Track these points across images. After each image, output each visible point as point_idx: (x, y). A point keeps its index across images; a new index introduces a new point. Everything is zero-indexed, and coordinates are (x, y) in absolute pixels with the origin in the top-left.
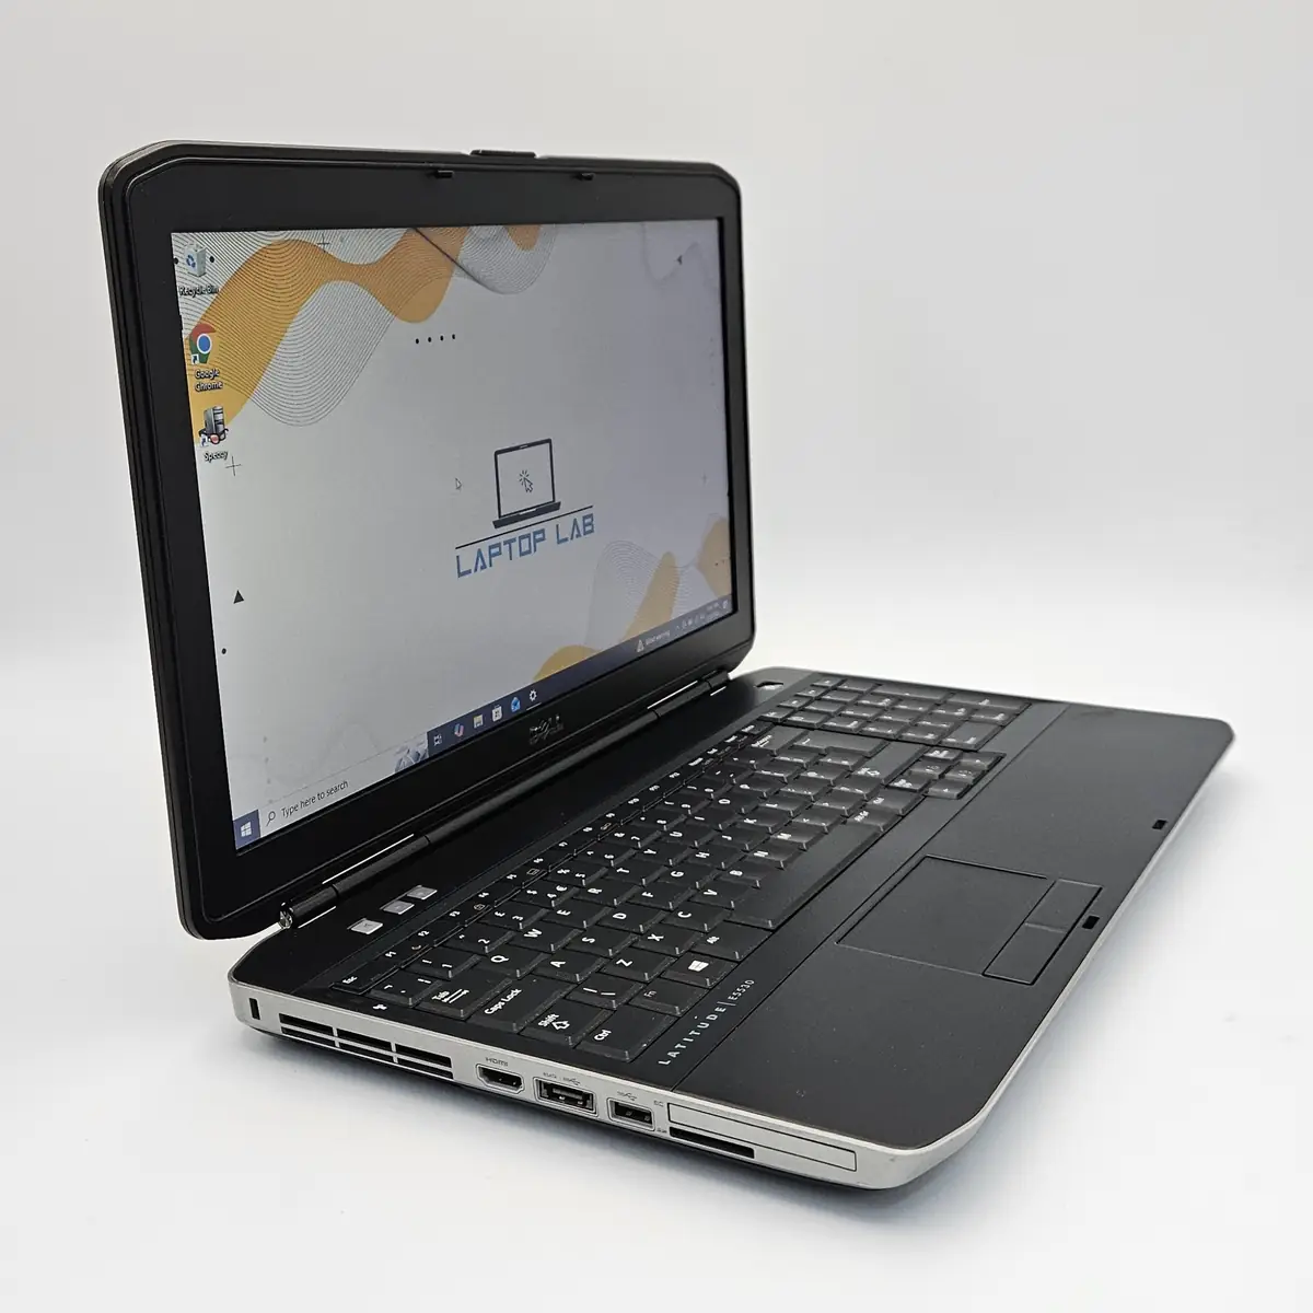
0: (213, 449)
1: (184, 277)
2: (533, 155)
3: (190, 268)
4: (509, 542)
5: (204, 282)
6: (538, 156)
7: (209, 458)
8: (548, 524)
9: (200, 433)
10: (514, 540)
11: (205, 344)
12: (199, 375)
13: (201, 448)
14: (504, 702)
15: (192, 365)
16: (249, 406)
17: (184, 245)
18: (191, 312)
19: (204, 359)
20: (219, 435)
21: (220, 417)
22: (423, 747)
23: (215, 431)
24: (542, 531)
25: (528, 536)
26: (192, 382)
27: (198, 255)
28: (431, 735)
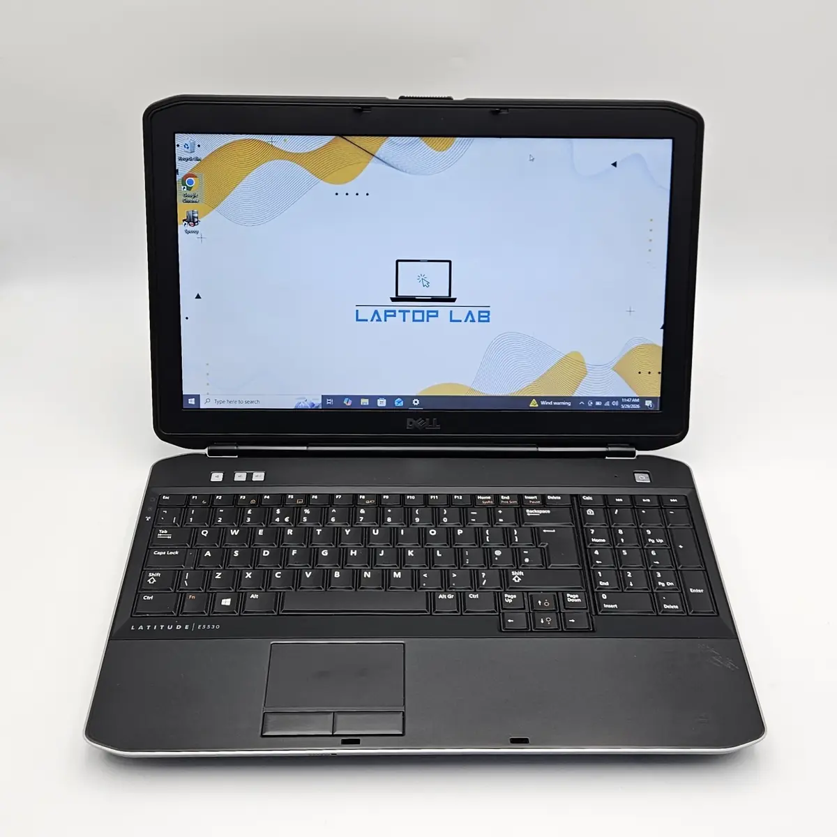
0: (189, 228)
1: (179, 152)
2: (450, 98)
3: (186, 149)
4: (404, 312)
5: (193, 155)
6: (454, 99)
7: (188, 232)
8: (443, 309)
9: (184, 220)
10: (409, 311)
11: (191, 182)
12: (185, 195)
13: (182, 228)
14: (390, 399)
15: (181, 190)
16: (213, 213)
17: (181, 139)
18: (183, 168)
19: (189, 189)
20: (194, 223)
21: (196, 215)
22: (318, 402)
23: (192, 220)
24: (437, 312)
25: (423, 312)
26: (180, 198)
27: (191, 143)
28: (324, 398)
